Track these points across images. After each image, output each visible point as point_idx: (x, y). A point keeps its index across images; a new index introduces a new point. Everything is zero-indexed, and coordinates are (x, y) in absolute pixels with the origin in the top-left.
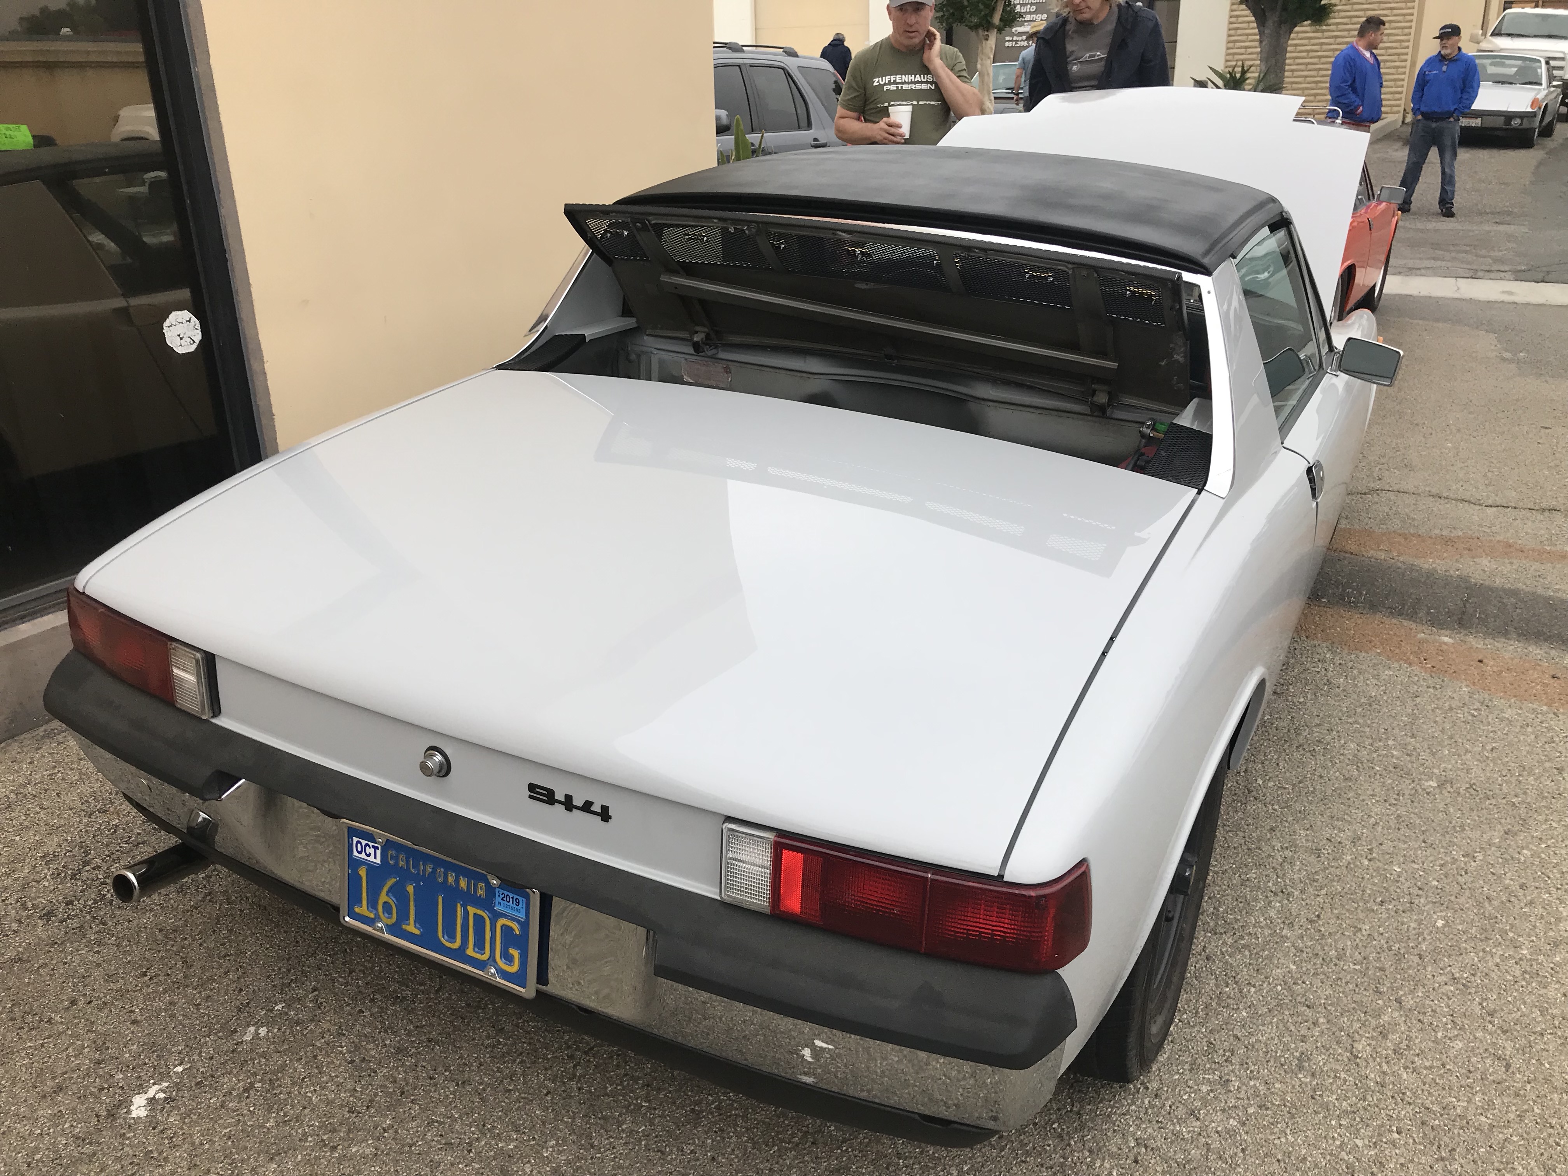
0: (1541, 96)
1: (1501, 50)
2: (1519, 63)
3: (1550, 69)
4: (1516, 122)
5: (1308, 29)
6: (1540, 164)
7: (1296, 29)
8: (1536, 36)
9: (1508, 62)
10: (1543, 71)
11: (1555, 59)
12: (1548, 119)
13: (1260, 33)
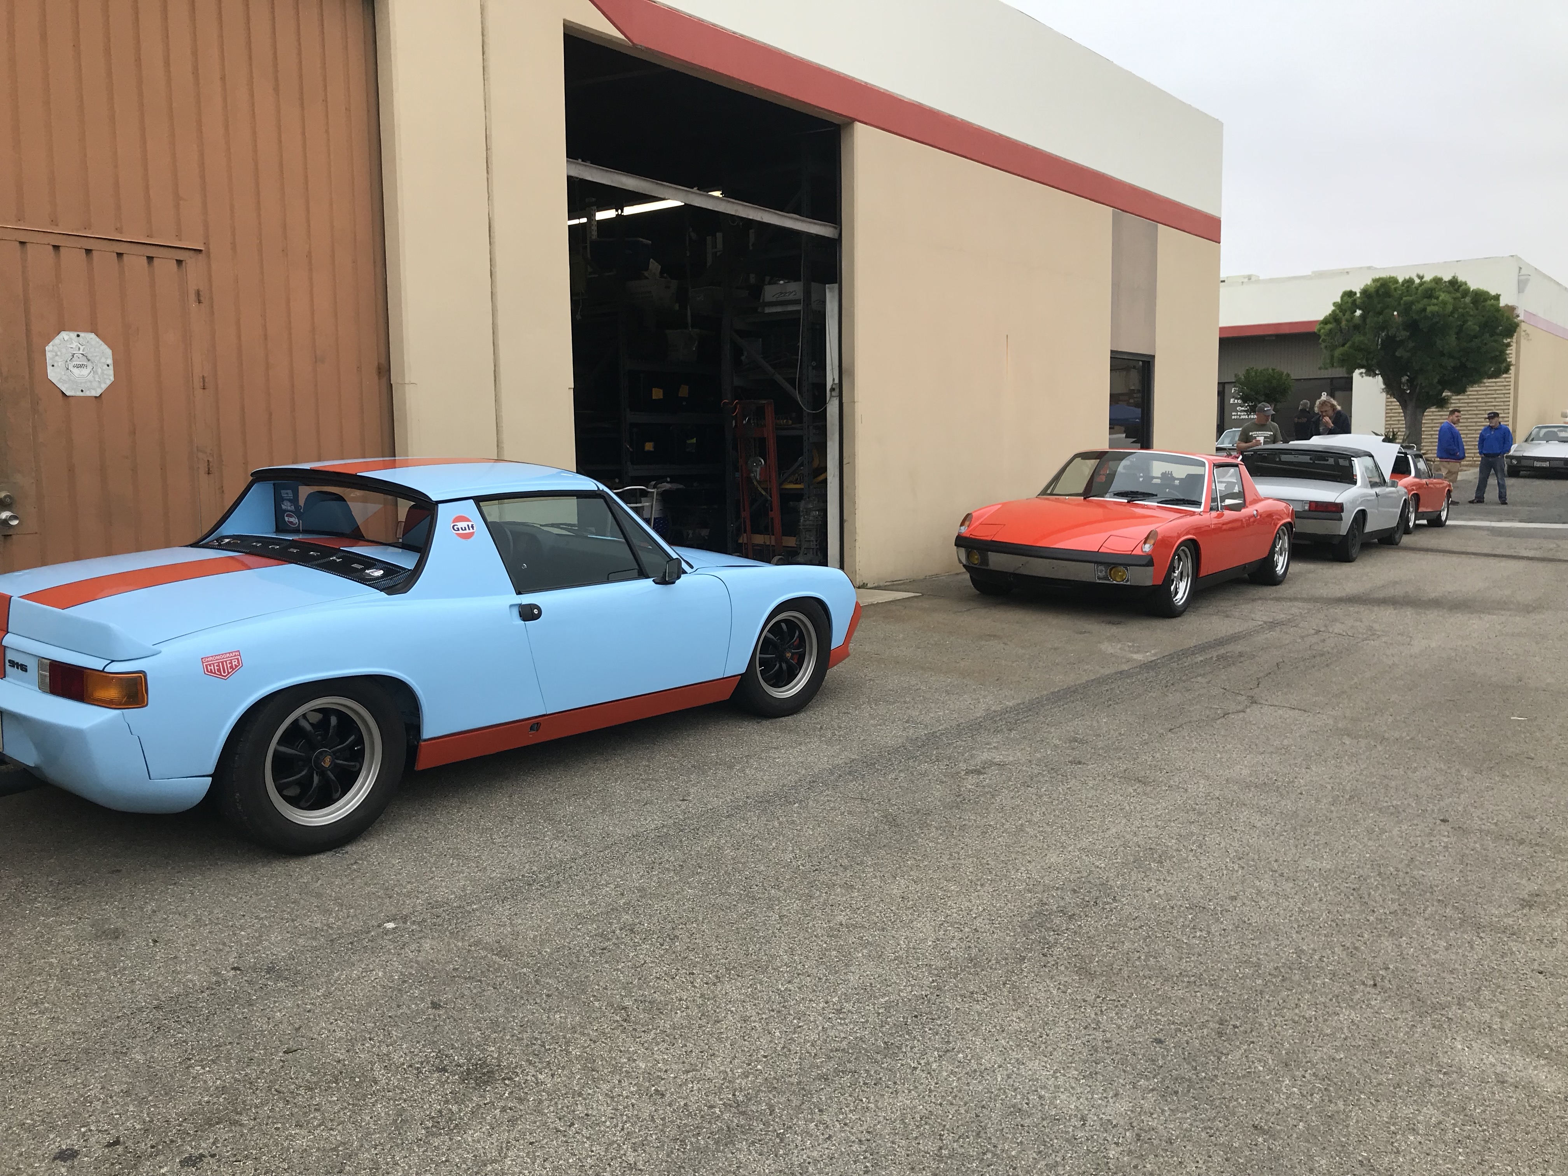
5: (1434, 410)
7: (1428, 410)
13: (1404, 412)
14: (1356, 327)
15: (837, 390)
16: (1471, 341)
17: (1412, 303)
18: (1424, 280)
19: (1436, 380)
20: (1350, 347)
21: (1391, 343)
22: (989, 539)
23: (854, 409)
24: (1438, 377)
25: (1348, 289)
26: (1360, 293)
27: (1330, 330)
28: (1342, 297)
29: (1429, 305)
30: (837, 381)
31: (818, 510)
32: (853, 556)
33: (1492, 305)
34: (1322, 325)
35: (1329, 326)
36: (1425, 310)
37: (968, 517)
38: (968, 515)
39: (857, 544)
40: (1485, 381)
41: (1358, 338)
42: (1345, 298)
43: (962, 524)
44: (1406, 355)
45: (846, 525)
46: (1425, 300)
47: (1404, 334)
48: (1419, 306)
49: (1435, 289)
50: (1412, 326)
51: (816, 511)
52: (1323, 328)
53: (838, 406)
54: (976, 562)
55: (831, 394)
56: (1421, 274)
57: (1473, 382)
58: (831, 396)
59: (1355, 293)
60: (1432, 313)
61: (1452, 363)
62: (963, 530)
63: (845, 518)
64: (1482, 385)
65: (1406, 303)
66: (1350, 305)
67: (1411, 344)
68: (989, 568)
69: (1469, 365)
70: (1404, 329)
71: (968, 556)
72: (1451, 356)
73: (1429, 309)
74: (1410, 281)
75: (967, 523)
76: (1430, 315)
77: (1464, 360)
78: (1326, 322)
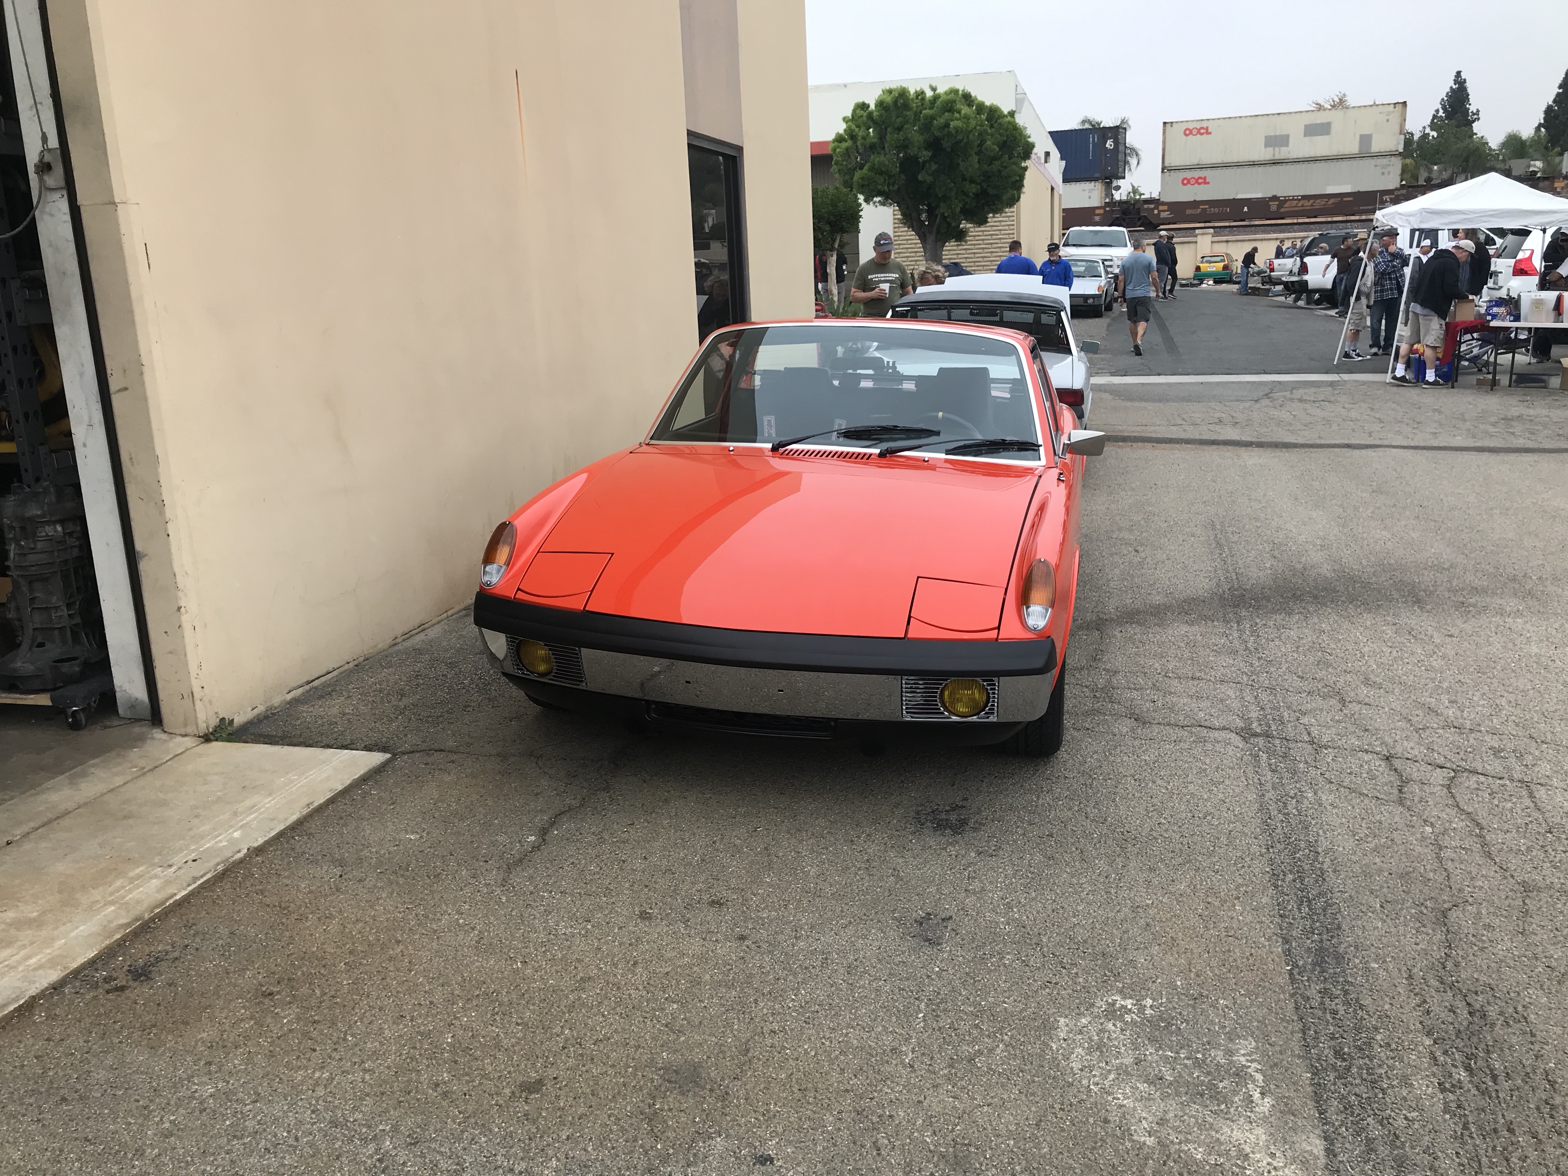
0: (1103, 284)
1: (1071, 256)
2: (1084, 263)
3: (1105, 267)
4: (1090, 301)
5: (953, 243)
6: (1109, 325)
7: (948, 244)
8: (1091, 246)
9: (1079, 263)
10: (1101, 269)
11: (1106, 260)
12: (1108, 299)
13: (923, 247)
14: (872, 148)
15: (59, 170)
16: (991, 164)
17: (932, 118)
18: (938, 91)
19: (958, 210)
20: (870, 170)
21: (910, 165)
22: (576, 604)
23: (117, 224)
24: (961, 205)
25: (861, 101)
26: (876, 106)
27: (847, 149)
28: (854, 111)
29: (952, 120)
30: (53, 142)
31: (62, 522)
32: (179, 653)
33: (1009, 122)
34: (836, 144)
35: (844, 145)
36: (947, 125)
37: (501, 533)
38: (503, 527)
39: (186, 620)
40: (1007, 210)
41: (877, 159)
42: (858, 111)
43: (489, 558)
44: (929, 179)
45: (143, 567)
46: (946, 114)
47: (926, 154)
48: (941, 121)
49: (955, 101)
50: (934, 145)
51: (54, 523)
52: (839, 147)
53: (68, 218)
54: (542, 668)
55: (41, 181)
56: (934, 85)
57: (997, 211)
58: (44, 188)
59: (868, 106)
60: (955, 128)
61: (973, 189)
62: (494, 575)
63: (139, 546)
64: (1003, 215)
65: (926, 117)
66: (865, 119)
67: (934, 167)
68: (583, 686)
69: (991, 191)
70: (926, 149)
71: (517, 650)
72: (972, 181)
73: (952, 124)
74: (920, 94)
75: (503, 553)
76: (953, 132)
77: (985, 185)
78: (839, 139)
